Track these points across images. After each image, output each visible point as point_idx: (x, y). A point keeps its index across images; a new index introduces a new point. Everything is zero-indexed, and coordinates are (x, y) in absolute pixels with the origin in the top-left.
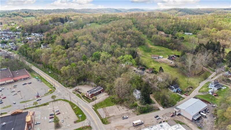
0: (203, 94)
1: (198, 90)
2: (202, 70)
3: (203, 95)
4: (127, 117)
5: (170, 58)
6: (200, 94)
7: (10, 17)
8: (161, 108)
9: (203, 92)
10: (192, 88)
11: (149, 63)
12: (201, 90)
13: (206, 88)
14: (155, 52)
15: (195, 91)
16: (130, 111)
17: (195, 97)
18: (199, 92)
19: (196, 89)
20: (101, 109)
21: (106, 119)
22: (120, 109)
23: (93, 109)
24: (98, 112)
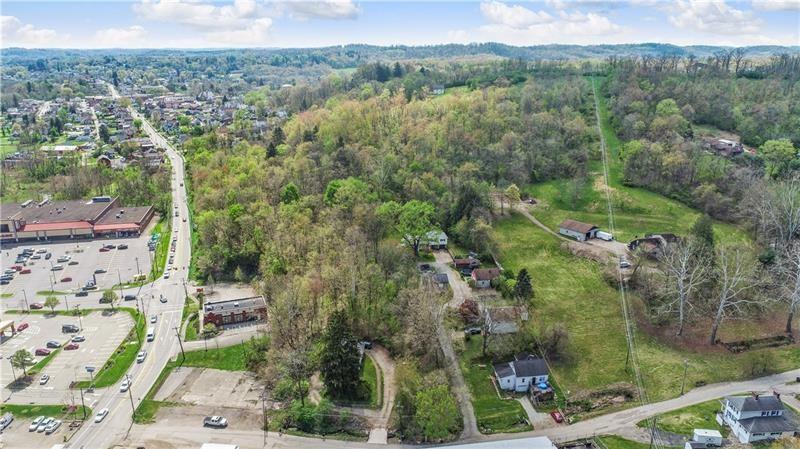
0: (646, 440)
1: (651, 414)
5: (636, 245)
6: (637, 435)
8: (379, 435)
9: (660, 429)
10: (629, 397)
11: (526, 248)
12: (662, 420)
15: (628, 415)
18: (643, 424)
19: (641, 408)
20: (191, 369)
21: (157, 407)
22: (238, 389)
23: (170, 362)
24: (166, 377)
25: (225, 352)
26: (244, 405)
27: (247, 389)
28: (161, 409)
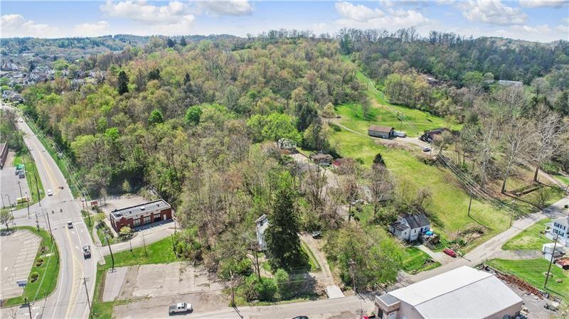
0: (517, 258)
1: (504, 241)
2: (535, 180)
3: (518, 262)
4: (189, 306)
5: (427, 137)
6: (508, 255)
7: (83, 48)
8: (334, 291)
9: (519, 249)
10: (481, 232)
11: (355, 148)
12: (515, 243)
13: (536, 239)
14: (385, 121)
15: (490, 245)
16: (216, 288)
17: (484, 267)
18: (505, 247)
19: (496, 238)
20: (126, 268)
21: (112, 307)
22: (183, 277)
23: (99, 265)
24: (104, 279)
25: (150, 249)
26: (199, 289)
27: (192, 276)
28: (116, 308)
